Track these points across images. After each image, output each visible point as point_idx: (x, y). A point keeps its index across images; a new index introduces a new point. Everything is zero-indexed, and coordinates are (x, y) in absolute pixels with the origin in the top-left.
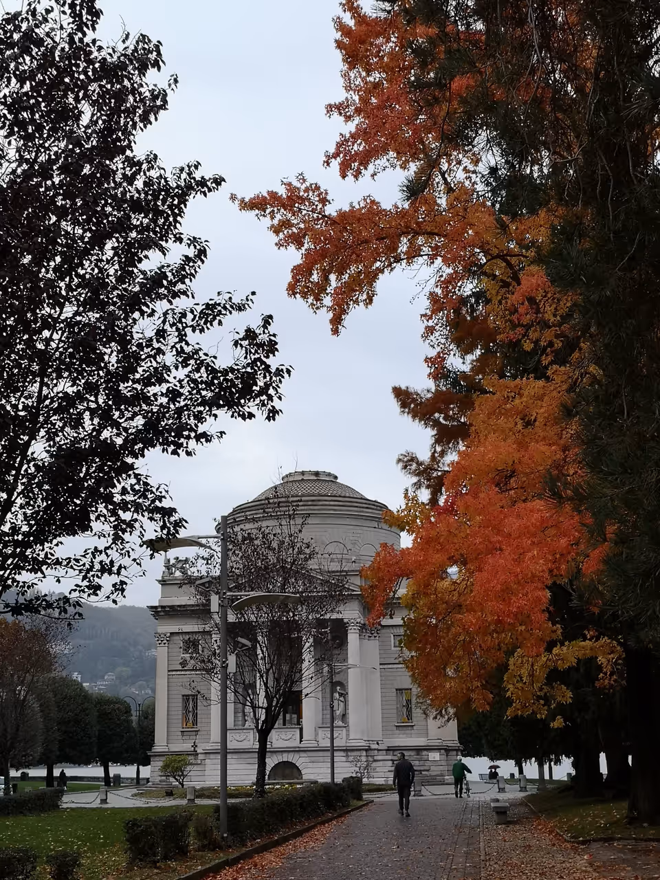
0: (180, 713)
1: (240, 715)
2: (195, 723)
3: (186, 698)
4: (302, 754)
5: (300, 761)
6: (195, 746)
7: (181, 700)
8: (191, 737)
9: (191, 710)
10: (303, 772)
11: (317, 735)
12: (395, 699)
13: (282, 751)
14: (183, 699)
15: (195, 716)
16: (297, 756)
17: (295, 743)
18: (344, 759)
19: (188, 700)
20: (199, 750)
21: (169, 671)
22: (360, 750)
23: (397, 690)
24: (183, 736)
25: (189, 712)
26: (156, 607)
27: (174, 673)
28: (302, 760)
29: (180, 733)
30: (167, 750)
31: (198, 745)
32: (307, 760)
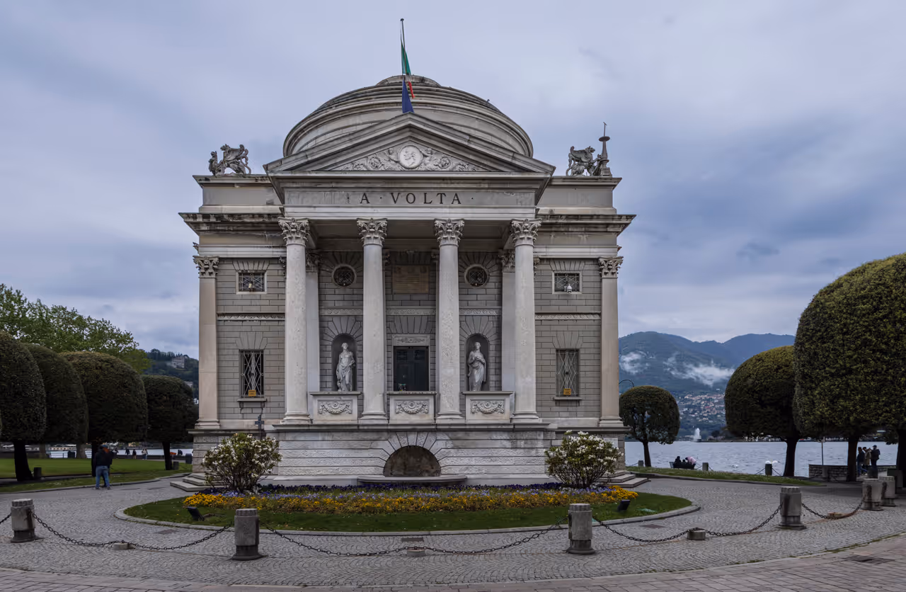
0: (237, 375)
1: (329, 379)
2: (260, 390)
3: (246, 356)
4: (440, 436)
5: (438, 446)
6: (260, 422)
7: (237, 358)
8: (255, 411)
9: (253, 371)
10: (442, 463)
11: (463, 405)
12: (554, 363)
13: (406, 431)
14: (241, 356)
15: (260, 381)
16: (432, 438)
17: (427, 419)
18: (508, 444)
19: (248, 358)
20: (268, 427)
21: (219, 315)
22: (536, 430)
23: (557, 351)
24: (242, 408)
25: (251, 374)
26: (194, 216)
27: (226, 318)
28: (440, 444)
29: (238, 405)
30: (218, 427)
31: (266, 421)
32: (450, 444)
